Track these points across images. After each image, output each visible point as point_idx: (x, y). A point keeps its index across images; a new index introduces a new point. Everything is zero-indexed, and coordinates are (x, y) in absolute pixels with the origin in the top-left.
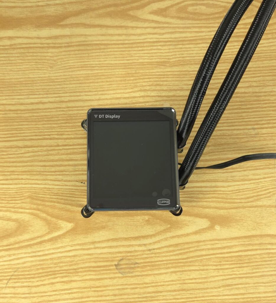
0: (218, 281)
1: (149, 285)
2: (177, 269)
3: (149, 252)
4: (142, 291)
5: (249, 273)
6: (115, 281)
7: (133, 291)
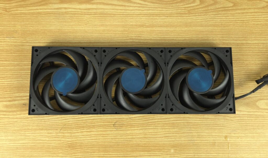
0: (162, 134)
1: (129, 135)
2: (143, 128)
3: (130, 119)
4: (125, 137)
5: (177, 131)
6: (112, 132)
7: (121, 137)
